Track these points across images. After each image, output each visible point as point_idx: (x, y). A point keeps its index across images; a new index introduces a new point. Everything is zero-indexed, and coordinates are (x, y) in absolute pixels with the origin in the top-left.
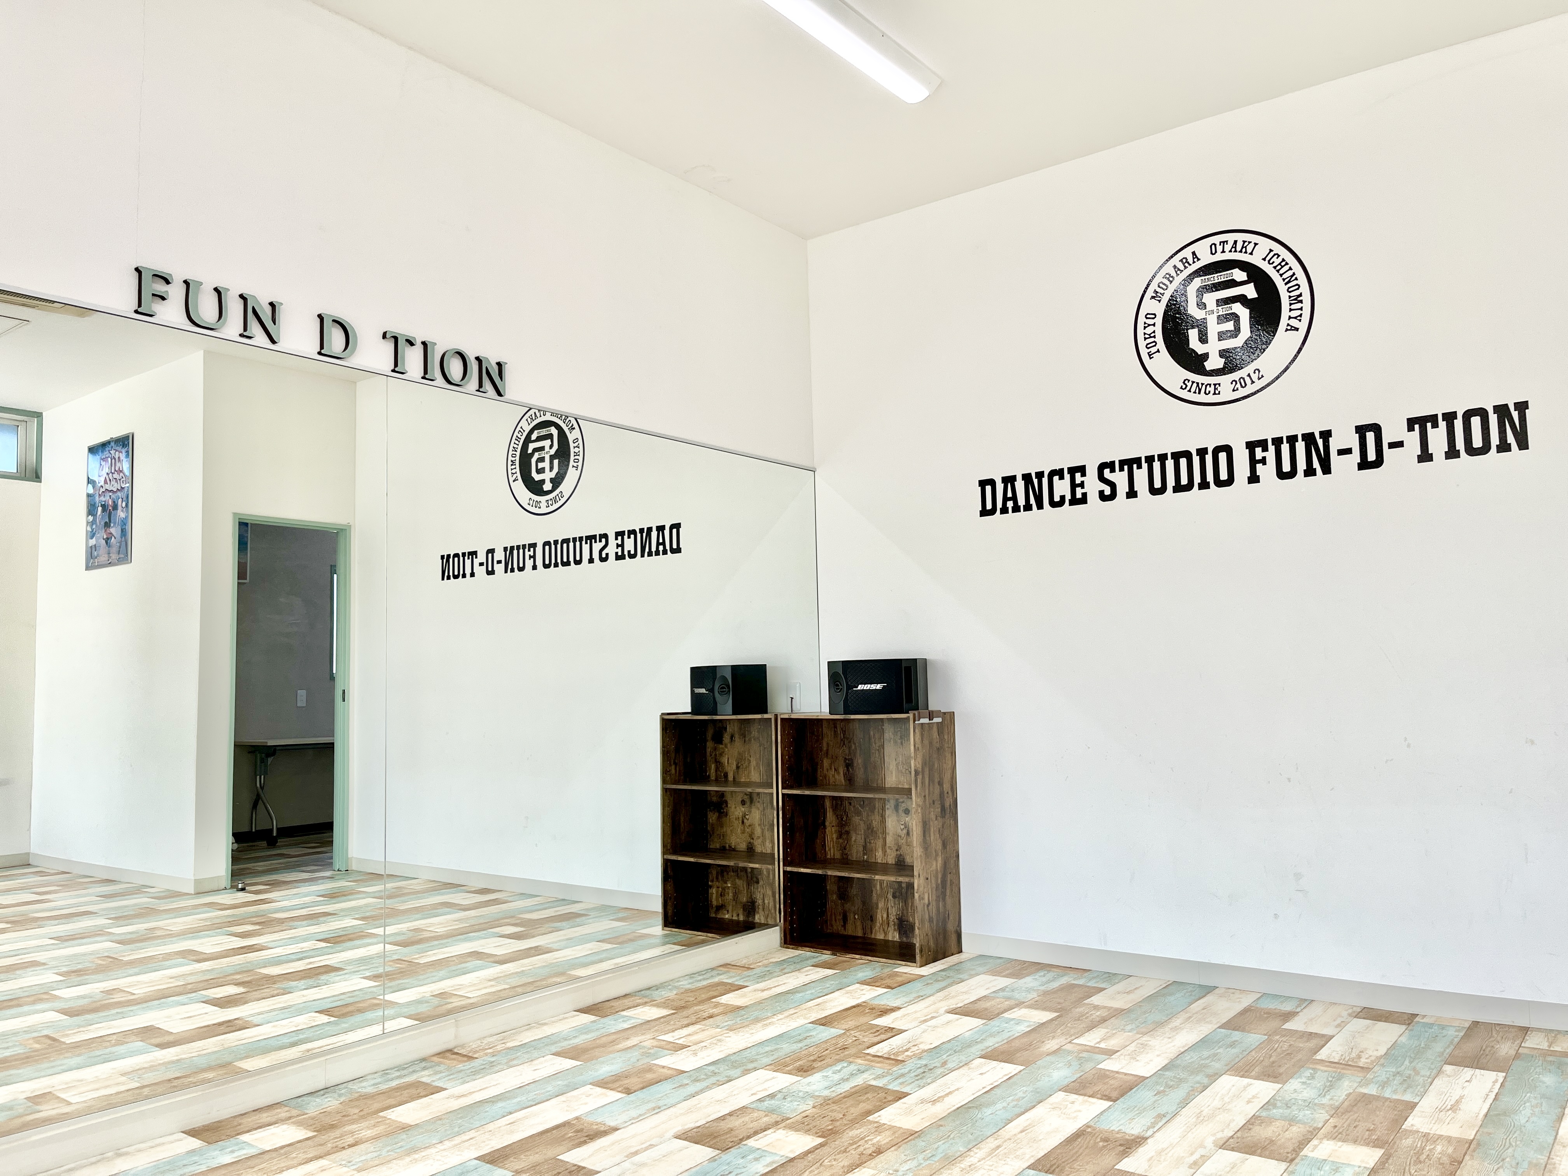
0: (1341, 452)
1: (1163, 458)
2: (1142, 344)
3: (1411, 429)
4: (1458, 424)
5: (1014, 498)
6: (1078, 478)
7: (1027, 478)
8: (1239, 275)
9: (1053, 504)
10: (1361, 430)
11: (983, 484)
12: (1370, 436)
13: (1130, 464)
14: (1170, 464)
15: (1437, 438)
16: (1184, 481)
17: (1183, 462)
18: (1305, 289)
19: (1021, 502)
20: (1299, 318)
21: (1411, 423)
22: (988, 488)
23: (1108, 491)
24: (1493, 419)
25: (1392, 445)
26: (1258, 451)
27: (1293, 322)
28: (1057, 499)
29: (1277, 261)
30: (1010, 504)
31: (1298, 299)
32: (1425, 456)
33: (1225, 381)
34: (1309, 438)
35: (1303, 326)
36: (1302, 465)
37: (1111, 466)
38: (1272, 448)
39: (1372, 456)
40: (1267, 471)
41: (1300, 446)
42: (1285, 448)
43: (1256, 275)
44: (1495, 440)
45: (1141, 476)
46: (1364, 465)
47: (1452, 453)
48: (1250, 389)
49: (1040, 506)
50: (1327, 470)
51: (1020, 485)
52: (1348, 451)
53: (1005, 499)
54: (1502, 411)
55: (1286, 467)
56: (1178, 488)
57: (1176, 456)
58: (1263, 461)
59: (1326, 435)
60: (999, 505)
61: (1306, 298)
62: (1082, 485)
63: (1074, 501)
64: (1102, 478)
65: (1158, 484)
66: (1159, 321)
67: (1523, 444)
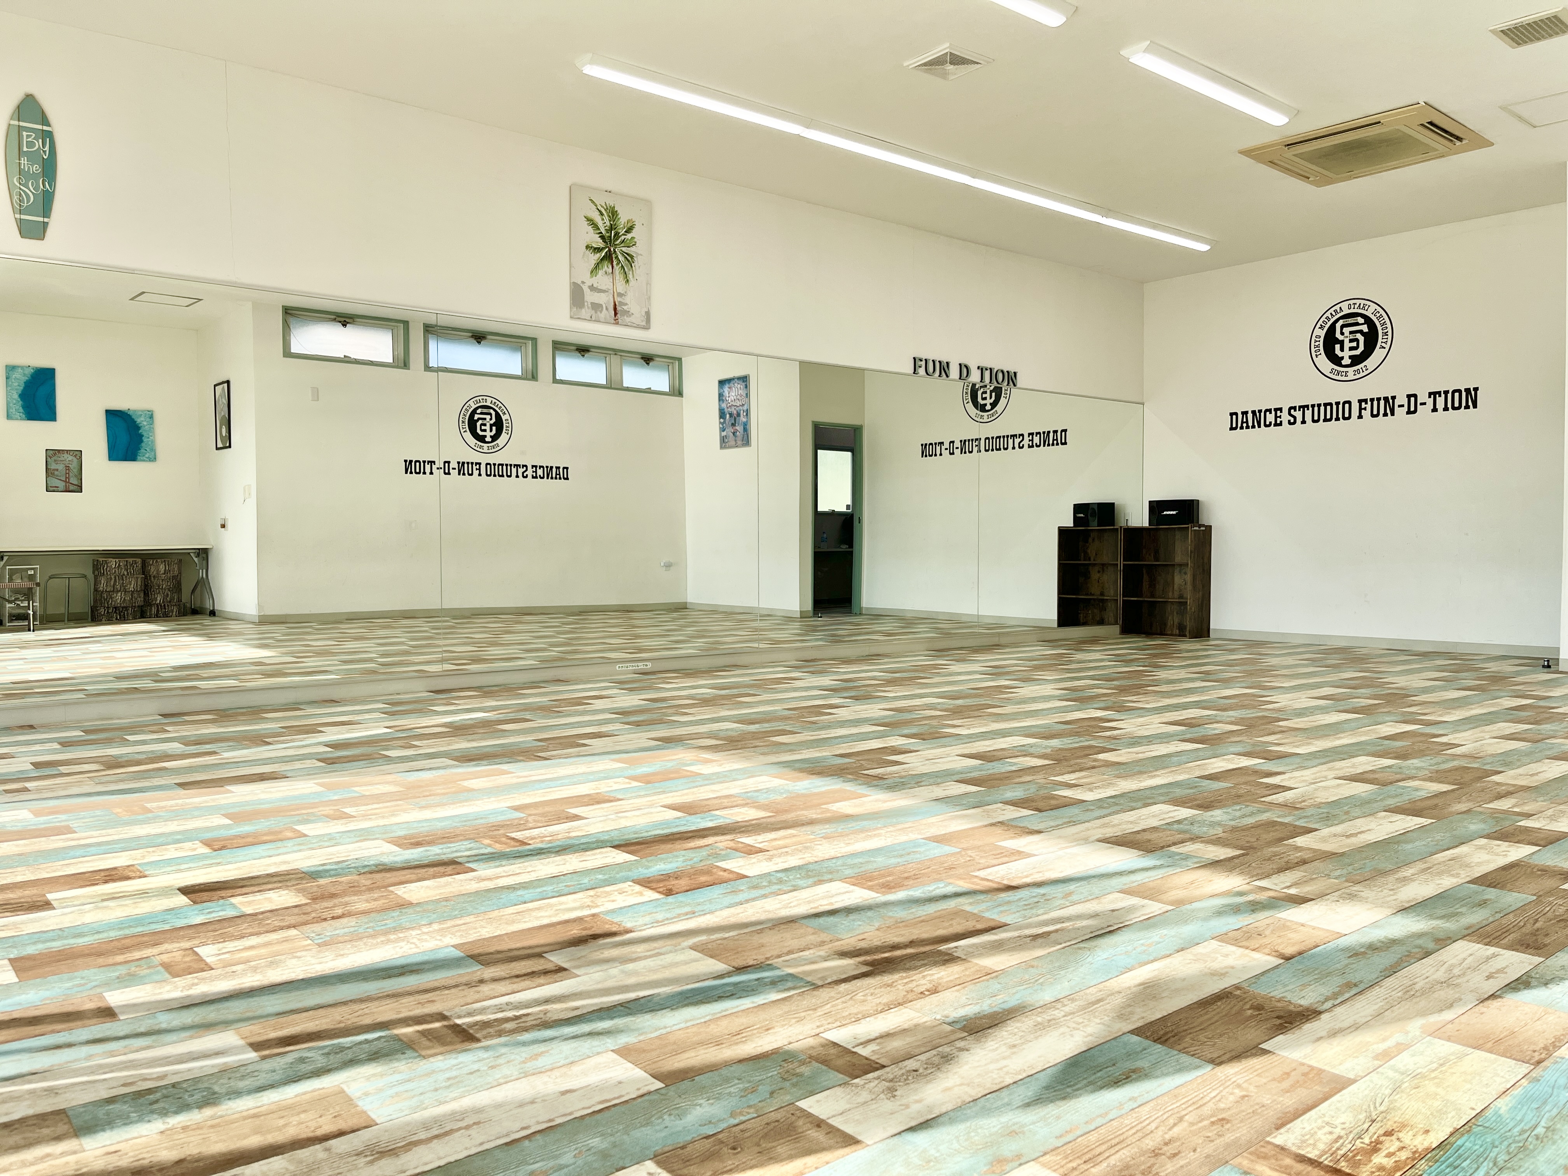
0: (1400, 406)
1: (1319, 405)
2: (1313, 350)
3: (1430, 397)
4: (1450, 396)
5: (1247, 422)
6: (1279, 413)
7: (1254, 412)
8: (1360, 320)
9: (1266, 425)
10: (1409, 396)
11: (1232, 414)
12: (1412, 399)
13: (1304, 407)
14: (1322, 408)
15: (1440, 401)
16: (1328, 417)
17: (1329, 408)
18: (1389, 329)
19: (1250, 424)
20: (1386, 343)
21: (1430, 394)
22: (1234, 417)
23: (1292, 420)
24: (1464, 394)
25: (1421, 404)
26: (1363, 404)
27: (1383, 345)
28: (1268, 423)
29: (1378, 315)
30: (1245, 425)
31: (1386, 334)
32: (1435, 410)
33: (1351, 370)
34: (1386, 399)
35: (1387, 347)
36: (1382, 411)
37: (1294, 408)
38: (1369, 403)
39: (1412, 409)
40: (1366, 414)
41: (1382, 402)
42: (1375, 403)
43: (1368, 321)
44: (1464, 404)
45: (1308, 413)
46: (1409, 412)
47: (1446, 409)
48: (1362, 374)
49: (1259, 426)
50: (1393, 414)
51: (1250, 415)
53: (1242, 422)
54: (1468, 391)
55: (1375, 412)
56: (1325, 420)
57: (1326, 405)
58: (1365, 409)
59: (1394, 398)
60: (1239, 425)
61: (1390, 333)
62: (1280, 417)
63: (1276, 425)
64: (1290, 414)
65: (1316, 418)
66: (1322, 339)
67: (1475, 406)
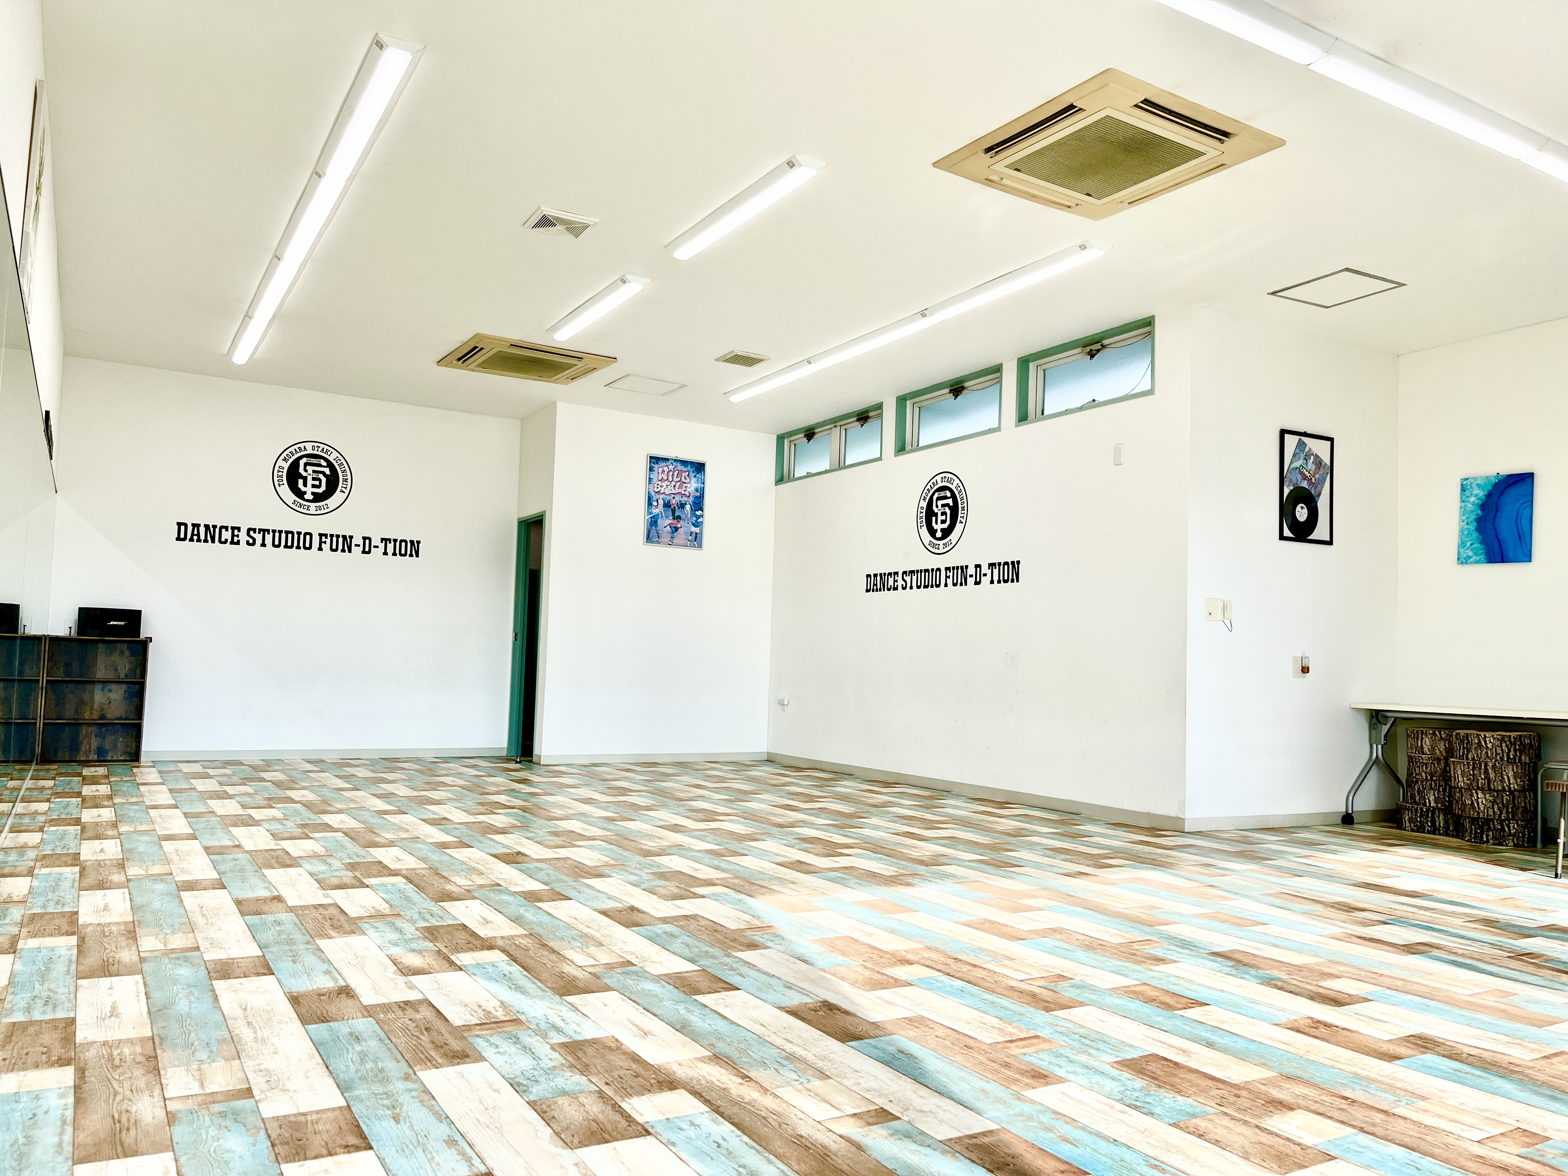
0: (356, 545)
1: (280, 532)
2: (276, 479)
3: (382, 542)
4: (398, 543)
5: (198, 535)
6: (236, 532)
7: (207, 527)
8: (324, 463)
9: (220, 542)
10: (364, 538)
11: (179, 524)
12: (367, 541)
13: (264, 531)
14: (283, 535)
15: (390, 547)
16: (289, 544)
17: (290, 536)
18: (349, 477)
19: (202, 537)
20: (346, 488)
21: (382, 540)
22: (183, 528)
23: (251, 541)
24: (409, 544)
25: (375, 547)
26: (323, 538)
27: (343, 489)
28: (223, 540)
29: (340, 462)
30: (195, 538)
31: (346, 480)
32: (385, 553)
33: (313, 505)
34: (344, 537)
35: (347, 491)
36: (340, 547)
37: (254, 530)
38: (329, 538)
39: (367, 549)
40: (327, 547)
41: (341, 540)
42: (335, 539)
43: (330, 465)
44: (409, 552)
45: (269, 538)
46: (364, 552)
47: (394, 554)
48: (323, 511)
49: (213, 541)
50: (350, 551)
51: (202, 530)
52: (359, 546)
53: (193, 535)
54: (412, 542)
55: (334, 547)
56: (286, 546)
57: (287, 533)
58: (325, 542)
59: (351, 537)
60: (189, 536)
61: (349, 480)
62: (238, 536)
63: (232, 543)
64: (248, 534)
65: (277, 543)
66: (285, 471)
67: (417, 556)
